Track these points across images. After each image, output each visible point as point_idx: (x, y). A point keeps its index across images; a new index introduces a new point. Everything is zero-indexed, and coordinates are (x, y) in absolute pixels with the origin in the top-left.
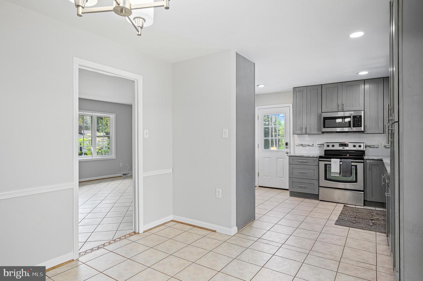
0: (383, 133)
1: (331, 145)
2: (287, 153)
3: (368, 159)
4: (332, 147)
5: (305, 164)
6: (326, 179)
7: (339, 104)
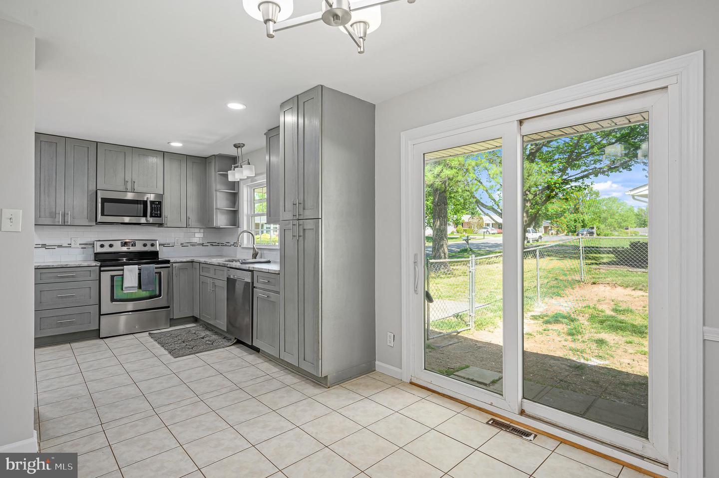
0: (186, 227)
1: (107, 244)
3: (175, 261)
4: (110, 248)
5: (72, 279)
6: (113, 299)
7: (127, 180)
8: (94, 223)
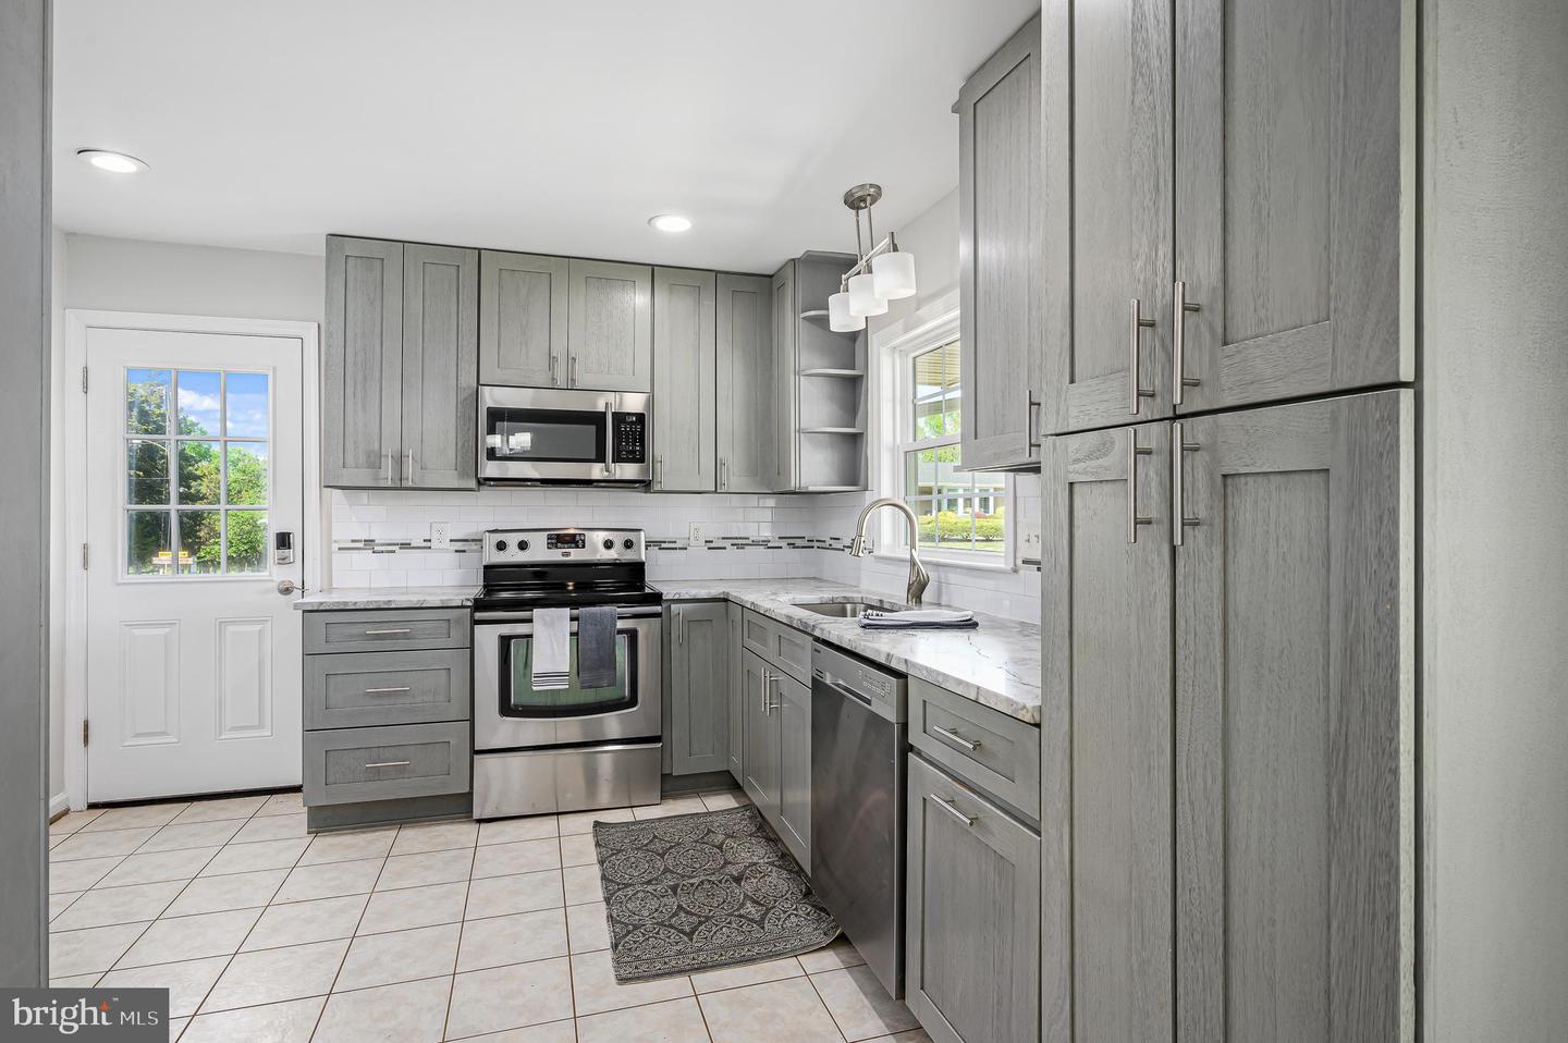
0: (716, 492)
1: (512, 540)
2: (287, 591)
3: (677, 597)
4: (520, 553)
5: (402, 644)
6: (506, 709)
7: (554, 354)
8: (473, 484)
